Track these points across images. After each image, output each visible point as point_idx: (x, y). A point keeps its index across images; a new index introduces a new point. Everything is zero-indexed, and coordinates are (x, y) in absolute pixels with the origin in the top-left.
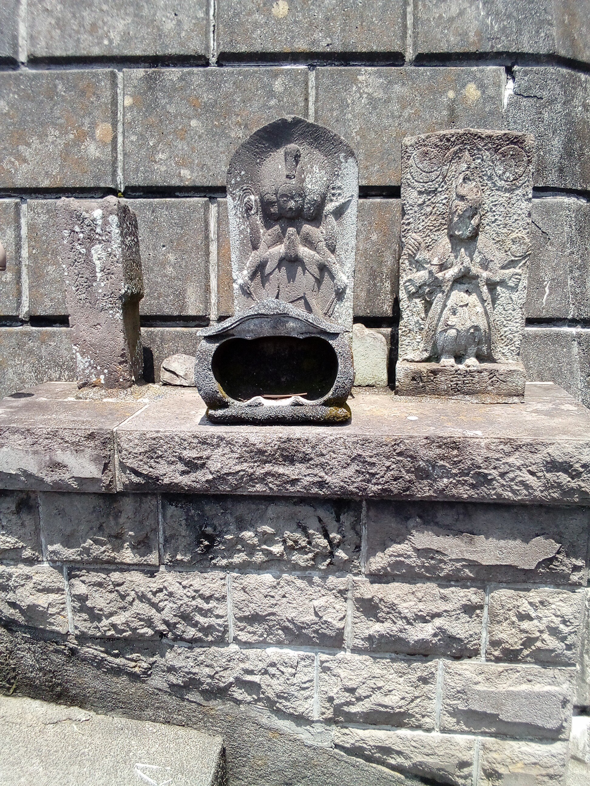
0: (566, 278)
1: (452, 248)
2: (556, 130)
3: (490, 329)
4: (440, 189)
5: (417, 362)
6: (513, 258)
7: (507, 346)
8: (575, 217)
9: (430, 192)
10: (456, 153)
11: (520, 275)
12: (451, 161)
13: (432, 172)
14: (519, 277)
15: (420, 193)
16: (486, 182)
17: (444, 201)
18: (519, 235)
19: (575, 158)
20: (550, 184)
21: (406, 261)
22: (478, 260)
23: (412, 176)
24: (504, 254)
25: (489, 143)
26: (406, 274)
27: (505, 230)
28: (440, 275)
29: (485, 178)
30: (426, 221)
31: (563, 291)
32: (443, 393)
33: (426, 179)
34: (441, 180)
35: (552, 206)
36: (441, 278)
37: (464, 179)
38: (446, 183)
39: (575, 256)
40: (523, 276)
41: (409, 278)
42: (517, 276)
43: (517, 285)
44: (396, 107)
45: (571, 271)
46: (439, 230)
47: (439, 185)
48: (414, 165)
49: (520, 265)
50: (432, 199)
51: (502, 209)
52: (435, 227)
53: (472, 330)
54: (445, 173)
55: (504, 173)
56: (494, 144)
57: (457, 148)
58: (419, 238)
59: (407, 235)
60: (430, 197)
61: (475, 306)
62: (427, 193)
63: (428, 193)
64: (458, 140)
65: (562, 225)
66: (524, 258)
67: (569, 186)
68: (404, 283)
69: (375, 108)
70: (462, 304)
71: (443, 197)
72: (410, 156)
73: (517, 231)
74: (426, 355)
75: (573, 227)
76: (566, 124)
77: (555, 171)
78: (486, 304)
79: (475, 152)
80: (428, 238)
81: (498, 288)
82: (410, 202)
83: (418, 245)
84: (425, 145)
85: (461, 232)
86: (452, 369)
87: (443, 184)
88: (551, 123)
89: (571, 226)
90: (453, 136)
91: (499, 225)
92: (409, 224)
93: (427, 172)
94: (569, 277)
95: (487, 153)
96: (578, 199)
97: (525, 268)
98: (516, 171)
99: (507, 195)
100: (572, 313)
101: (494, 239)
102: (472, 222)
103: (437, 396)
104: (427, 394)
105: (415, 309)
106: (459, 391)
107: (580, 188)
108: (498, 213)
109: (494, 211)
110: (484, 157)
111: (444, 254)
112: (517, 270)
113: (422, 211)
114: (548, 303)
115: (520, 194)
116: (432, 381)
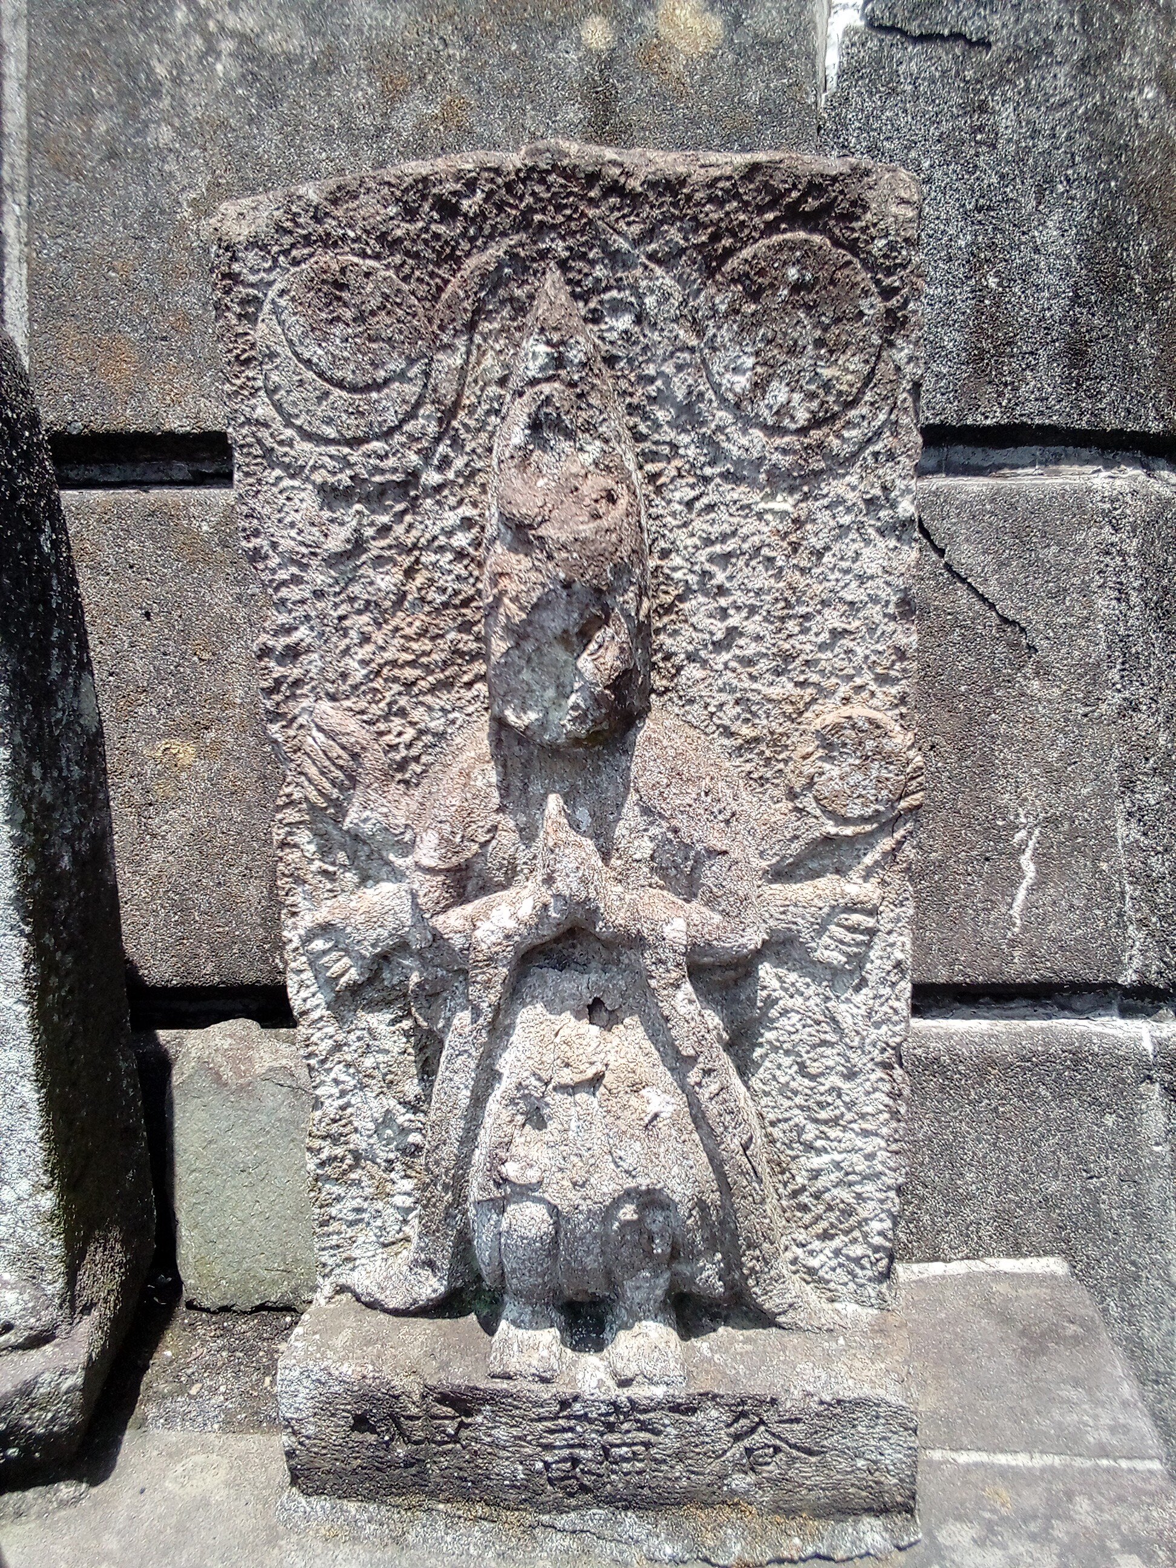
0: (1107, 813)
1: (505, 789)
2: (1050, 181)
3: (725, 1187)
4: (432, 478)
5: (396, 1313)
6: (831, 828)
7: (825, 1236)
8: (1141, 553)
9: (383, 490)
10: (493, 280)
11: (873, 912)
12: (471, 327)
13: (378, 386)
14: (870, 922)
15: (331, 495)
16: (669, 434)
17: (461, 540)
18: (859, 711)
19: (1134, 299)
20: (1031, 413)
21: (303, 837)
22: (644, 848)
23: (278, 407)
24: (786, 805)
25: (671, 220)
26: (310, 897)
27: (784, 688)
28: (452, 921)
29: (661, 415)
30: (379, 637)
31: (1096, 870)
32: (512, 1495)
33: (354, 426)
34: (432, 429)
35: (1041, 506)
36: (458, 941)
37: (535, 426)
38: (457, 443)
39: (1144, 721)
40: (888, 913)
41: (322, 915)
42: (856, 918)
43: (859, 961)
44: (364, 91)
45: (1128, 786)
46: (447, 685)
47: (426, 455)
48: (285, 351)
49: (868, 860)
50: (399, 530)
51: (762, 579)
52: (428, 670)
53: (628, 1212)
54: (447, 390)
55: (760, 386)
56: (698, 225)
57: (496, 251)
58: (353, 725)
59: (293, 708)
60: (385, 519)
61: (636, 1088)
62: (366, 499)
63: (377, 497)
64: (500, 207)
65: (1085, 590)
66: (889, 825)
67: (1112, 422)
68: (307, 940)
69: (271, 98)
70: (567, 1077)
71: (452, 518)
72: (257, 302)
73: (844, 690)
74: (432, 1286)
75: (1134, 598)
76: (1092, 156)
77: (1051, 359)
78: (694, 1076)
79: (599, 271)
80: (397, 723)
81: (766, 971)
82: (285, 544)
83: (345, 760)
84: (328, 242)
85: (532, 716)
86: (545, 1393)
87: (442, 449)
88: (1028, 150)
89: (1122, 596)
90: (471, 185)
91: (749, 662)
92: (293, 653)
93: (354, 389)
94: (1120, 809)
95: (664, 279)
96: (1150, 472)
97: (895, 879)
98: (826, 373)
99: (783, 503)
100: (1137, 963)
101: (728, 733)
102: (585, 662)
103: (480, 1509)
104: (432, 1495)
105: (369, 1062)
106: (584, 1489)
107: (1155, 427)
108: (740, 598)
109: (721, 591)
110: (650, 301)
111: (466, 816)
112: (855, 888)
113: (355, 589)
114: (1035, 919)
115: (851, 497)
116: (455, 1439)
